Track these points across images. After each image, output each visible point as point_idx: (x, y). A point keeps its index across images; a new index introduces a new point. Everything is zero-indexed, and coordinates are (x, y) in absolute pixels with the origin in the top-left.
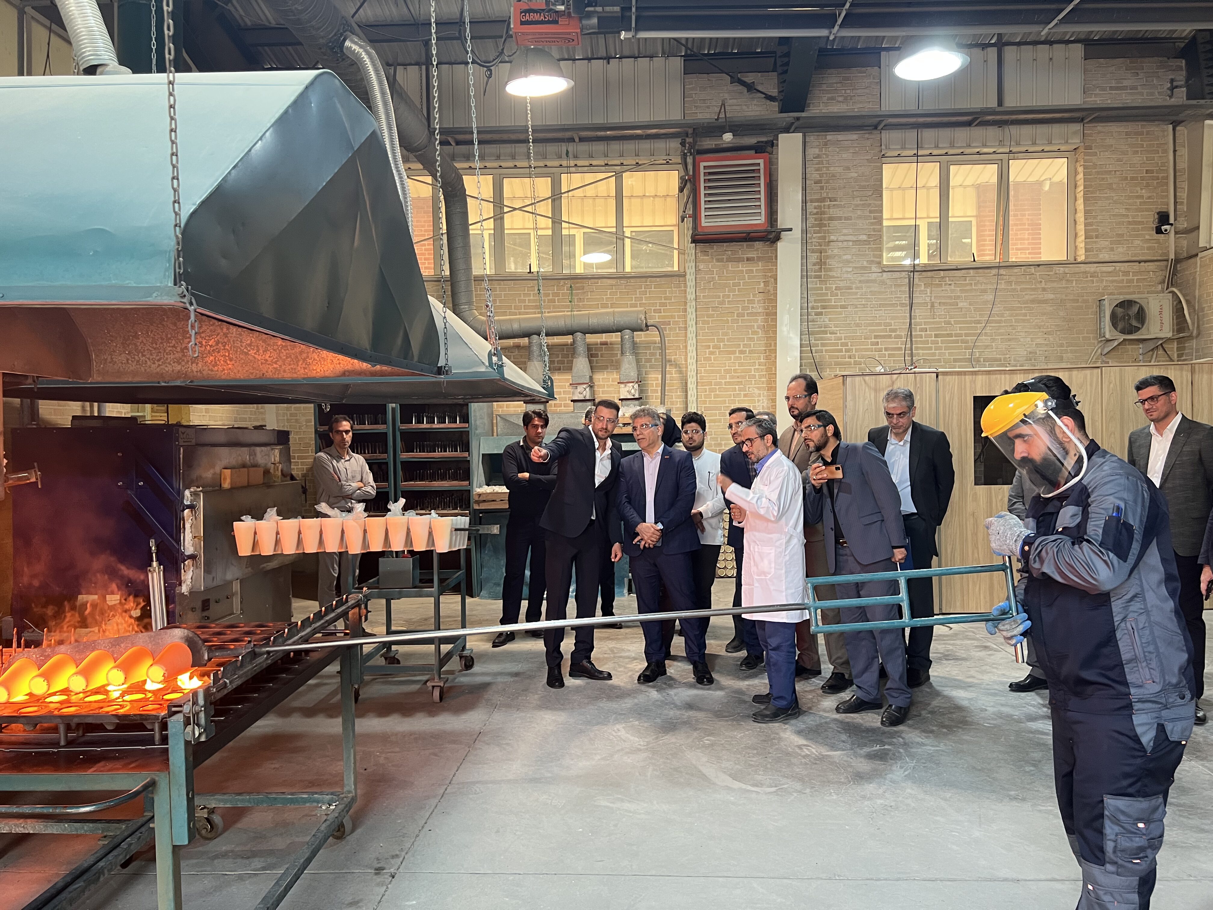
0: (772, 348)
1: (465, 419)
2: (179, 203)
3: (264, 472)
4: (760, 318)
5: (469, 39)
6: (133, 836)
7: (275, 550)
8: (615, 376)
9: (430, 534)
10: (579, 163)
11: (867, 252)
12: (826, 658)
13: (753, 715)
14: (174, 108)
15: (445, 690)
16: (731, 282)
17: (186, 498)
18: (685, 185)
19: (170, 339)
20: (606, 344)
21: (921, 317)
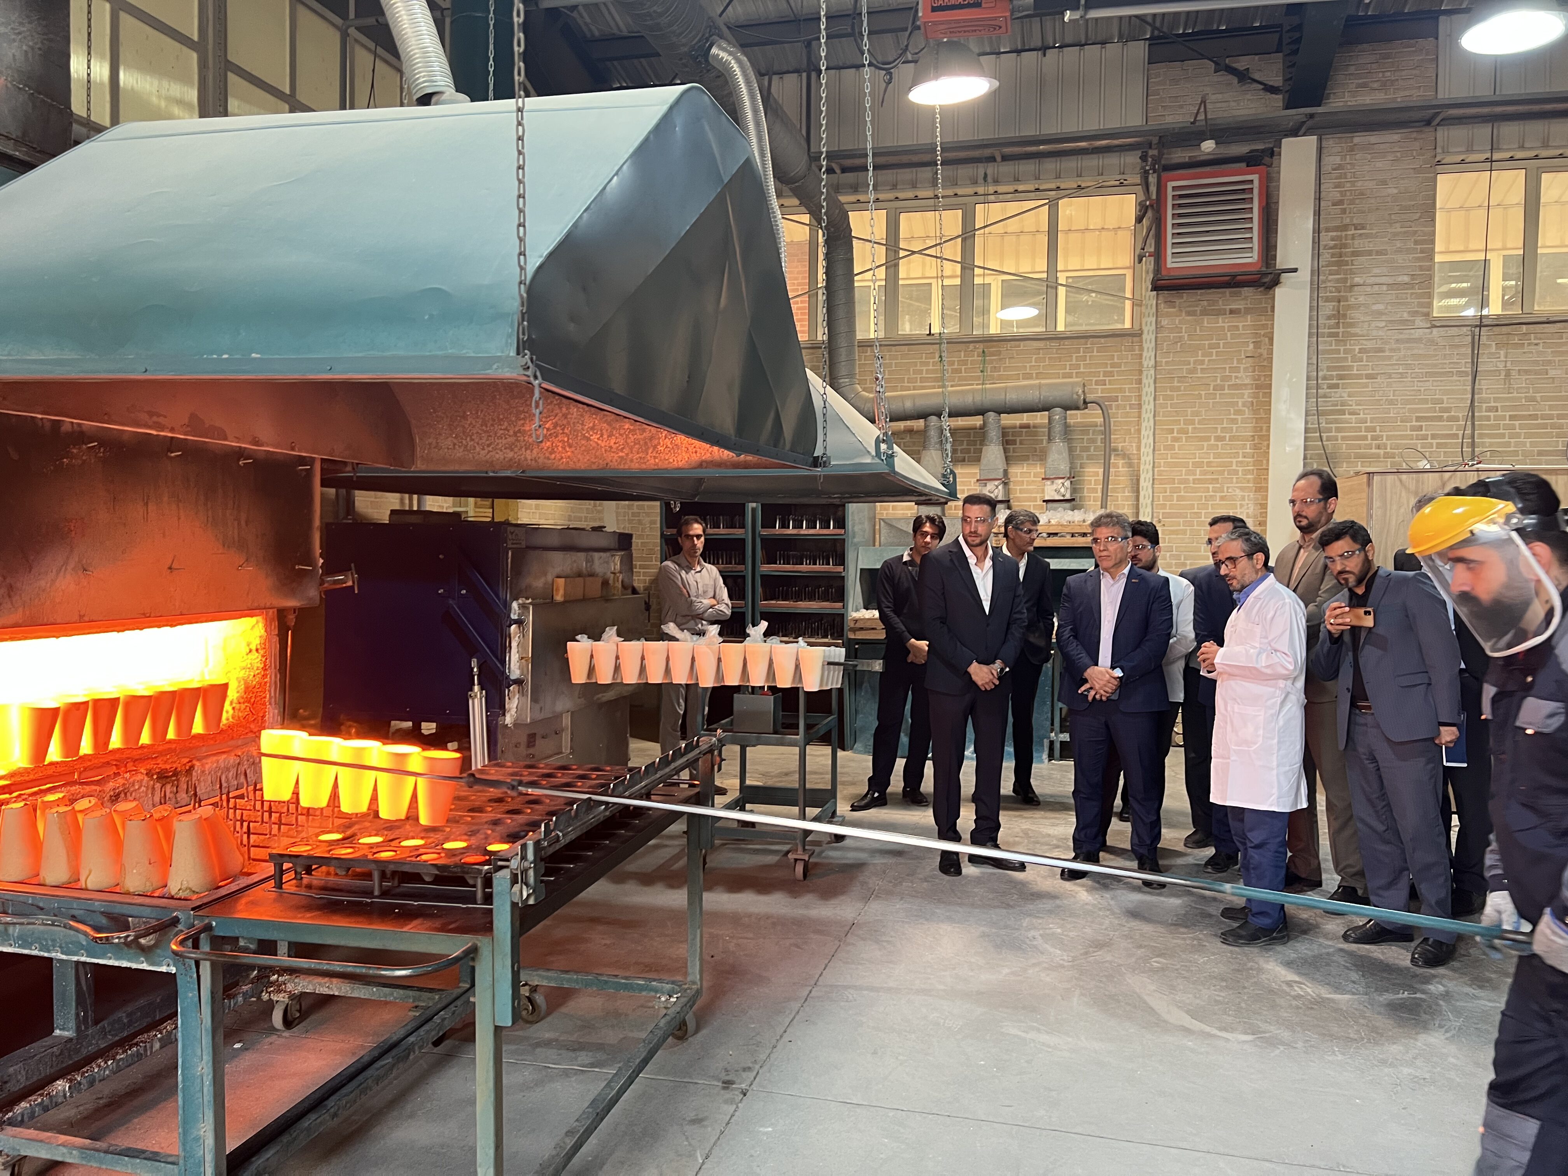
0: (1264, 433)
1: (841, 523)
2: (525, 255)
3: (603, 583)
4: (1246, 392)
5: (866, 34)
6: (447, 1010)
7: (614, 678)
8: (1039, 469)
9: (797, 667)
10: (1001, 189)
11: (1409, 300)
12: (1331, 865)
13: (1222, 934)
14: (523, 140)
15: (810, 866)
16: (1207, 342)
17: (513, 611)
18: (1145, 213)
19: (502, 420)
20: (1027, 426)
21: (1489, 391)
